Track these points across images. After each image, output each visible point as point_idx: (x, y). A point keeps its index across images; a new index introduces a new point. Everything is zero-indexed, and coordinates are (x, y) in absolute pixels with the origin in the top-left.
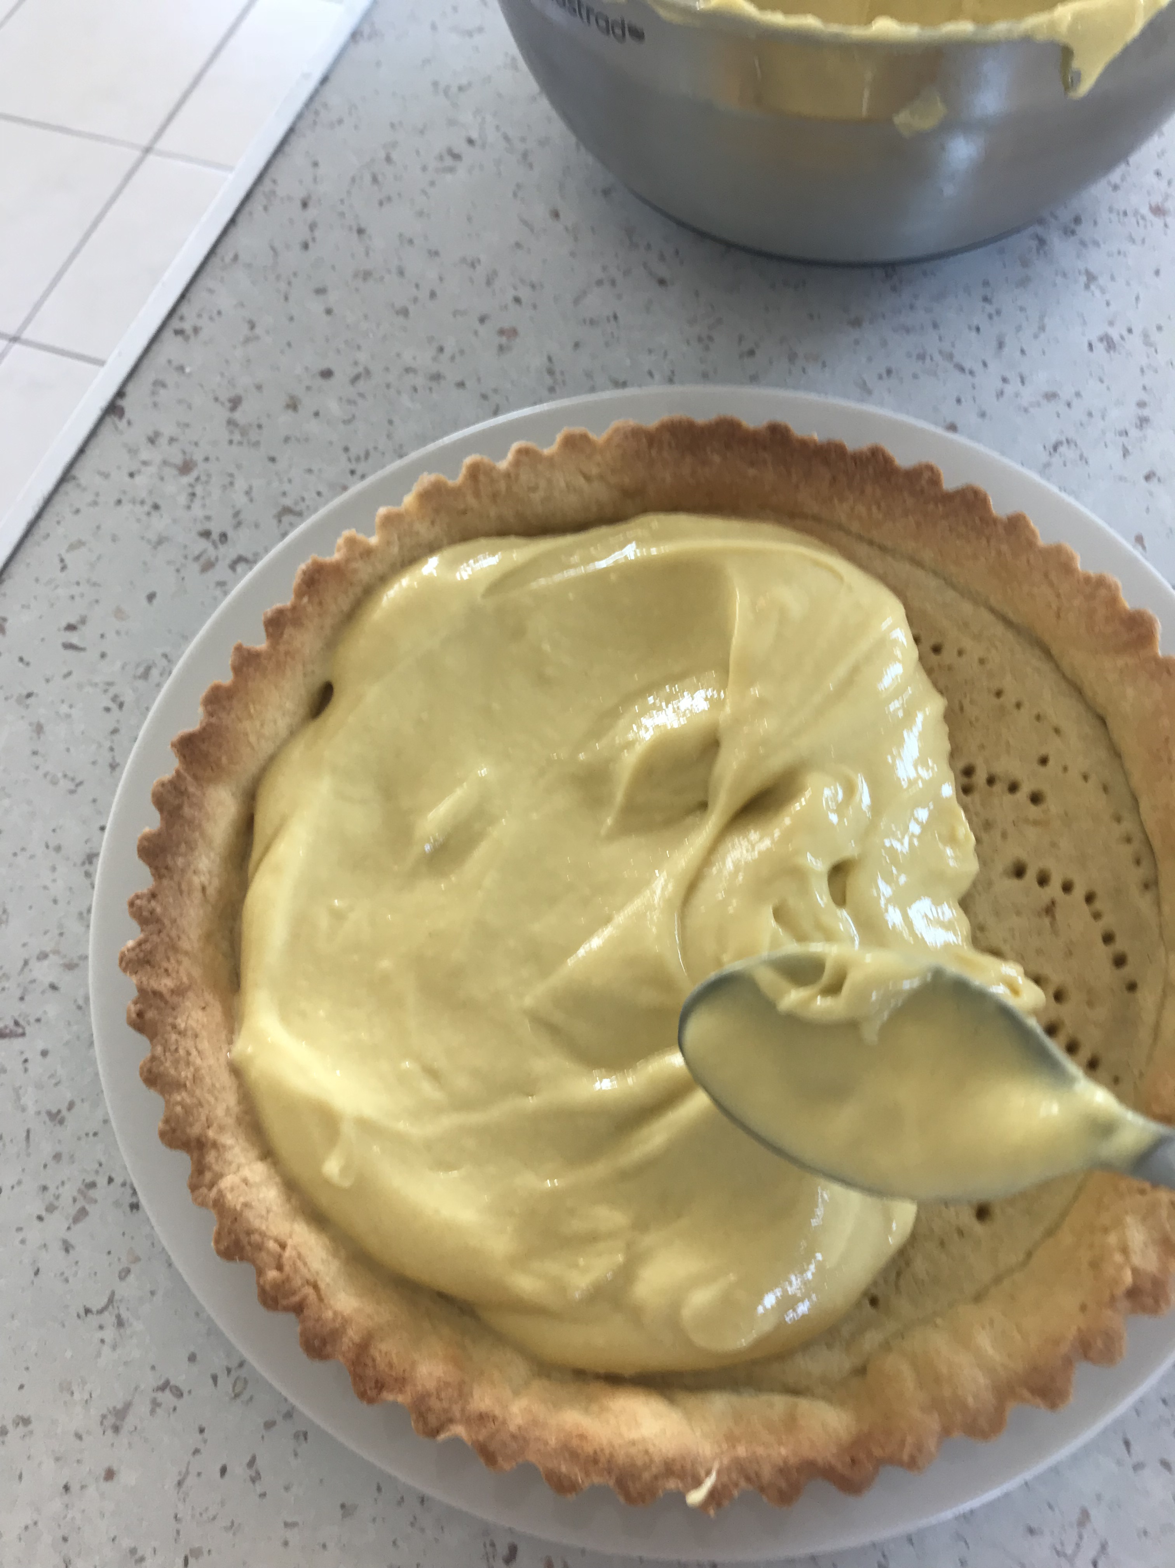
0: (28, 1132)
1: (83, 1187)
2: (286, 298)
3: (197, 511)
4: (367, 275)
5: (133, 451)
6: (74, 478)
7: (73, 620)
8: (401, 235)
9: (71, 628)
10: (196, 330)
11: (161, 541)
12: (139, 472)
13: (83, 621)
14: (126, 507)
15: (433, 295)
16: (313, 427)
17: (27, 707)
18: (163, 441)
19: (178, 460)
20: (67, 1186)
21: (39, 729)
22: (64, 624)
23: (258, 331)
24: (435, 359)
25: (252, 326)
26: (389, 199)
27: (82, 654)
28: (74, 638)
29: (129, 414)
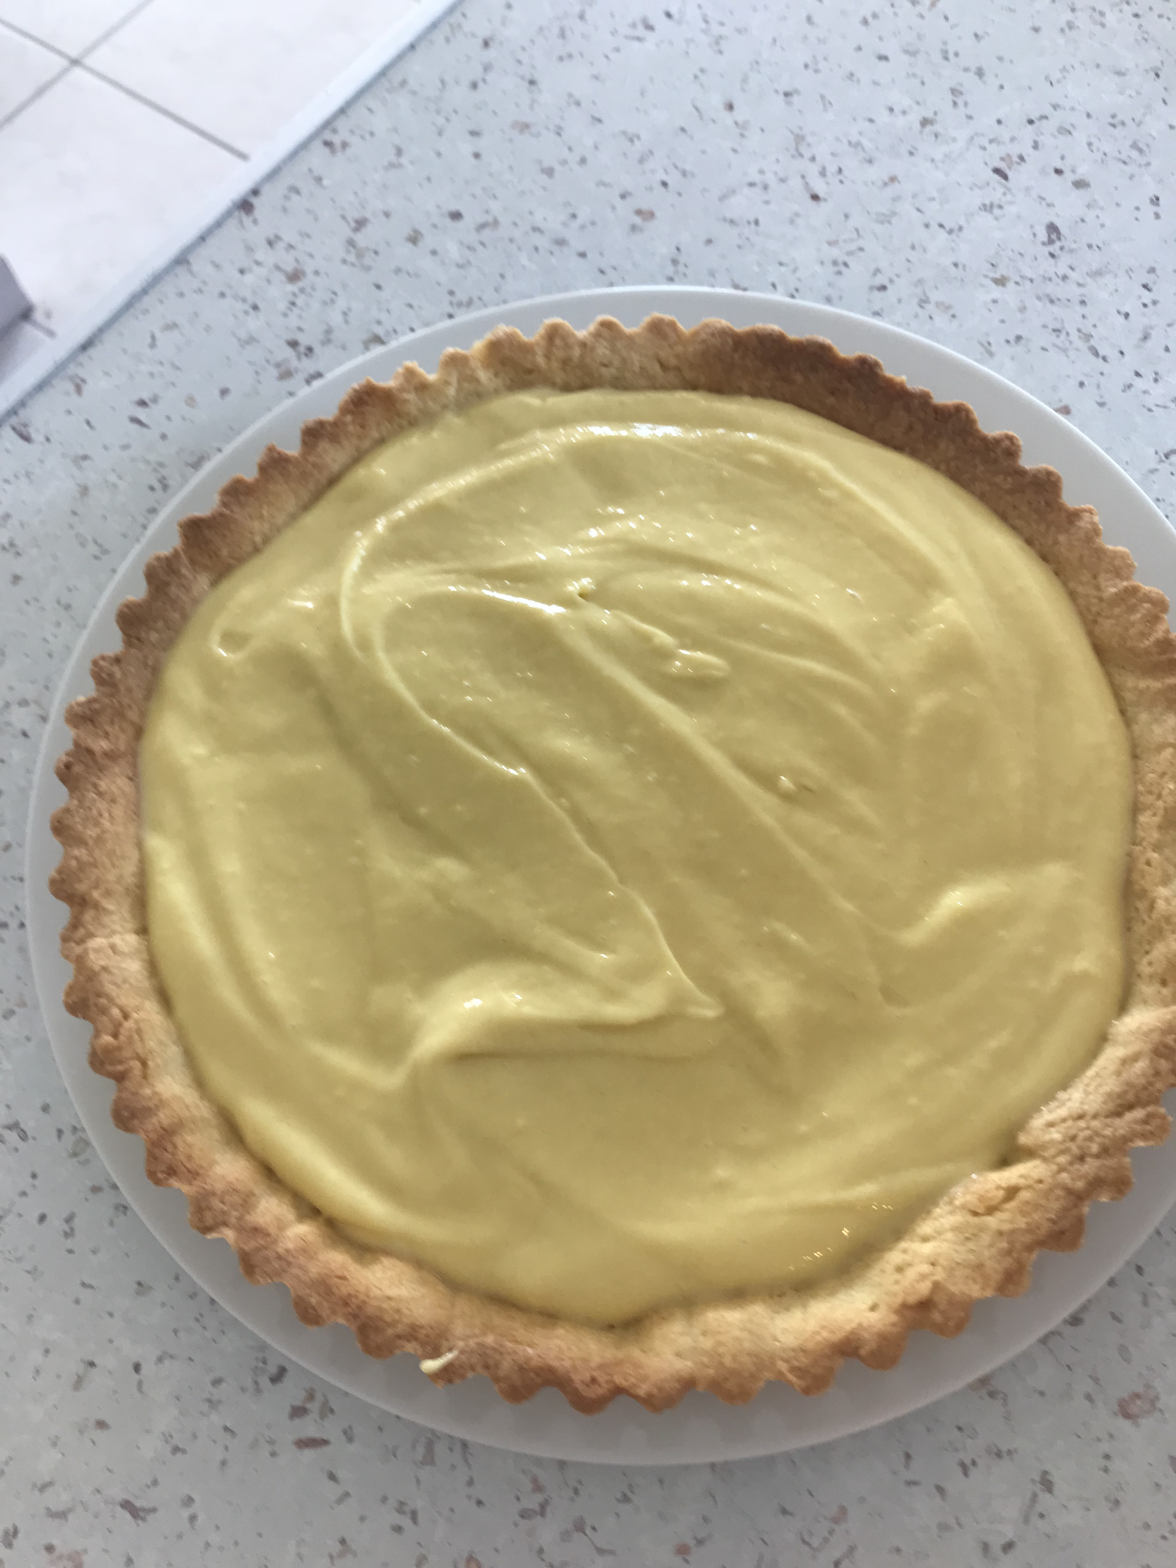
2: (440, 134)
3: (293, 320)
4: (524, 127)
5: (249, 249)
6: (188, 263)
7: (145, 396)
8: (570, 95)
9: (142, 403)
10: (345, 145)
11: (251, 340)
12: (251, 270)
13: (155, 399)
14: (228, 302)
15: (583, 161)
16: (427, 264)
17: (80, 468)
18: (280, 246)
19: (289, 267)
21: (84, 491)
22: (136, 397)
23: (404, 160)
24: (565, 224)
25: (399, 152)
26: (570, 56)
27: (145, 430)
28: (142, 414)
29: (257, 213)
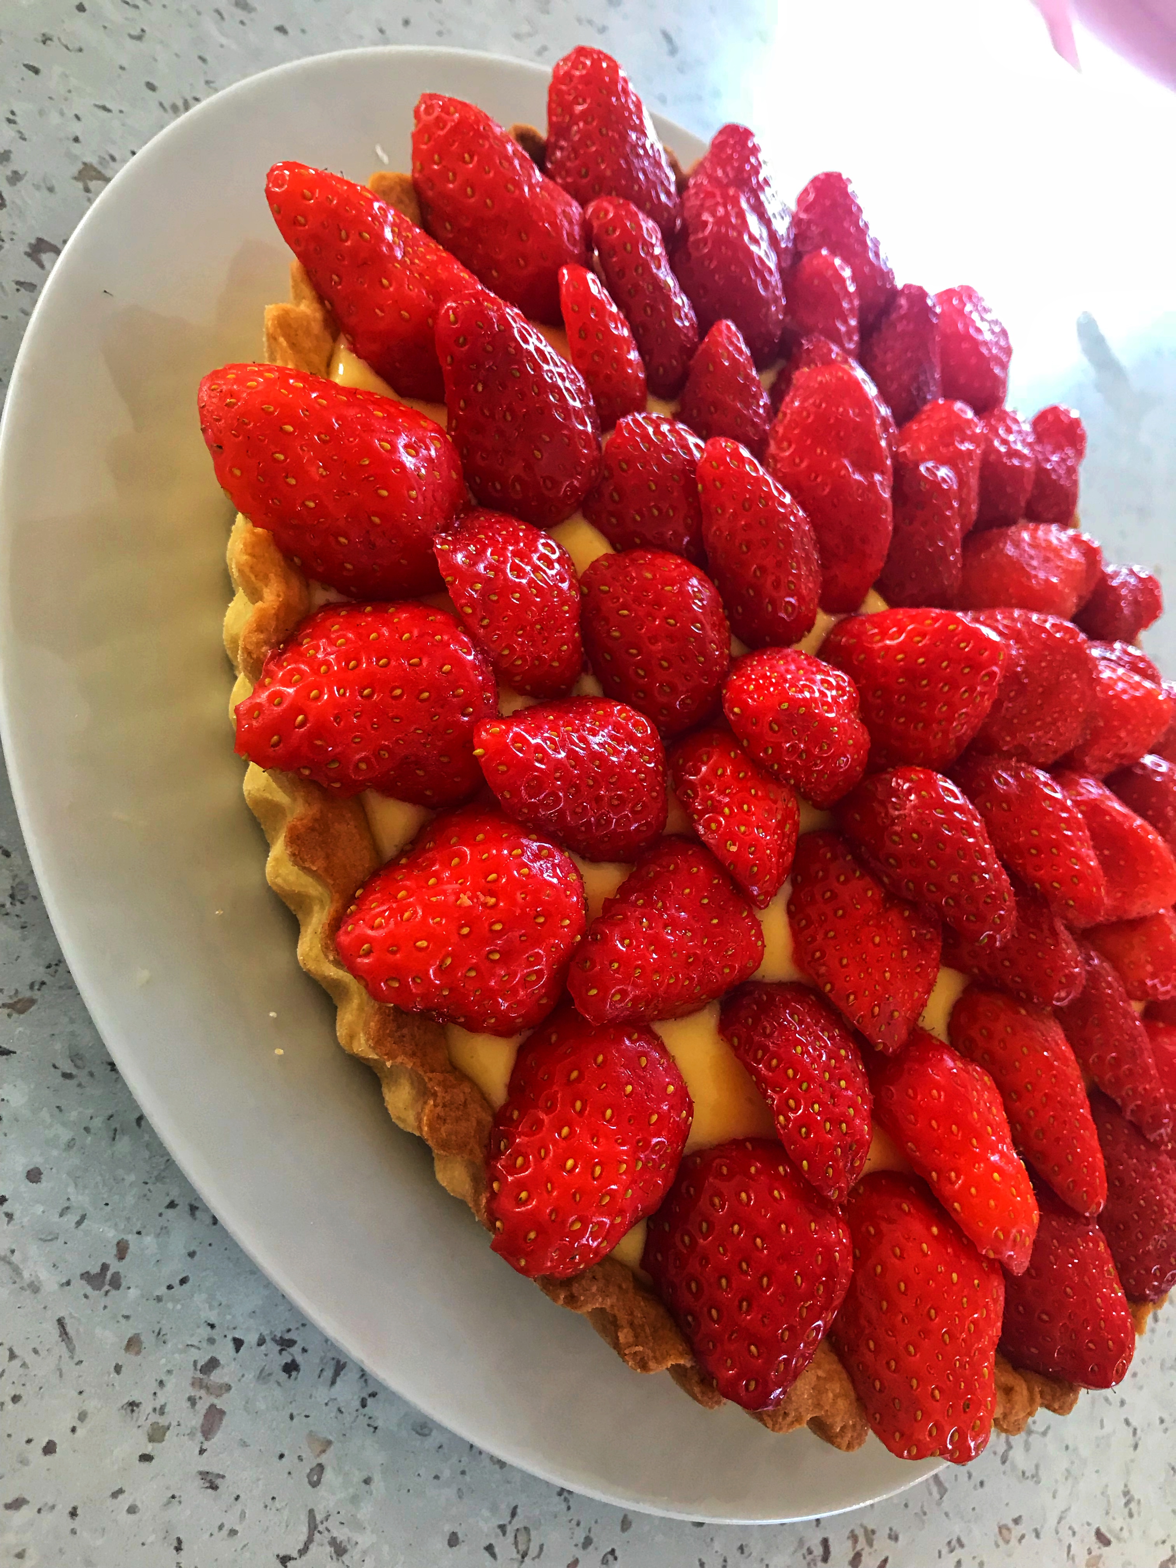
0: (61, 1322)
1: (199, 1375)
20: (169, 1386)
